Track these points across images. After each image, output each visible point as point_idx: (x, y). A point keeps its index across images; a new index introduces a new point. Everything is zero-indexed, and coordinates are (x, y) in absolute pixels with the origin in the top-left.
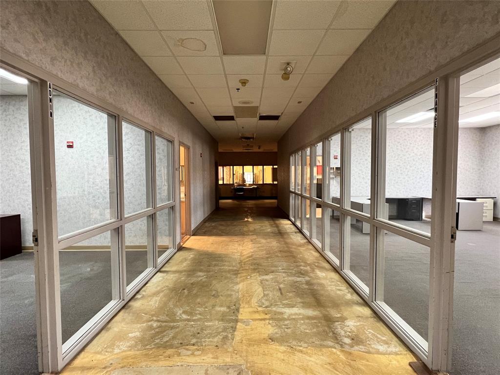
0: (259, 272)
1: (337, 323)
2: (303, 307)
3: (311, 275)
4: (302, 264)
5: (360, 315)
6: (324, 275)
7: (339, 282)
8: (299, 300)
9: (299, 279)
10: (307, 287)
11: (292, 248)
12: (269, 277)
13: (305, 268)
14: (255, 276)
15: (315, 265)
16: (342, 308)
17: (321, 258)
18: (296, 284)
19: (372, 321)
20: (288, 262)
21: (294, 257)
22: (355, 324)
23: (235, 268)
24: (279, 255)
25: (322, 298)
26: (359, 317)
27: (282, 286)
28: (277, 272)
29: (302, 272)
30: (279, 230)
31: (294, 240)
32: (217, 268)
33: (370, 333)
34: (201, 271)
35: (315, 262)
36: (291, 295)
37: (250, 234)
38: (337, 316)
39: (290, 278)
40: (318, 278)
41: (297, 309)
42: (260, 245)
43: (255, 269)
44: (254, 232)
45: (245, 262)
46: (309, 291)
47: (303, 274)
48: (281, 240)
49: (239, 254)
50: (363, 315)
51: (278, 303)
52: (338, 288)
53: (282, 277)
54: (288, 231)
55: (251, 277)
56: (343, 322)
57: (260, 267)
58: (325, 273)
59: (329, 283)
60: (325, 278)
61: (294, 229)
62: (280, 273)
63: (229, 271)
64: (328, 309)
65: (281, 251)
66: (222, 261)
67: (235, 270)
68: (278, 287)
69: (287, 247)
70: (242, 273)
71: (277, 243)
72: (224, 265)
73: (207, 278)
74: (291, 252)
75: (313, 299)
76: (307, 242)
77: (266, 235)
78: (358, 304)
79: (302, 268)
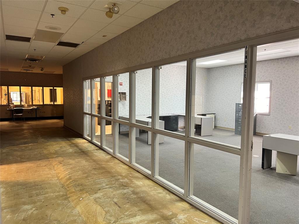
0: (86, 192)
1: (173, 220)
2: (143, 214)
3: (133, 185)
4: (120, 177)
5: (184, 209)
6: (142, 183)
7: (156, 186)
8: (136, 209)
9: (125, 191)
10: (136, 196)
11: (102, 165)
12: (99, 195)
13: (124, 180)
14: (86, 196)
15: (129, 176)
16: (170, 206)
17: (131, 170)
18: (125, 196)
19: (192, 211)
20: (107, 178)
21: (109, 172)
22: (184, 216)
23: (61, 193)
24: (96, 173)
25: (151, 202)
26: (183, 210)
27: (115, 200)
28: (104, 189)
29: (123, 184)
30: (80, 149)
31: (100, 157)
32: (41, 197)
33: (196, 220)
34: (24, 204)
35: (128, 174)
36: (127, 206)
37: (55, 156)
38: (170, 214)
39: (118, 192)
40: (139, 187)
41: (139, 216)
42: (71, 166)
43: (81, 190)
44: (57, 154)
45: (67, 185)
46: (139, 199)
47: (126, 186)
48: (88, 158)
49: (57, 179)
50: (185, 209)
51: (122, 216)
52: (157, 192)
53: (110, 192)
54: (89, 149)
55: (83, 198)
56: (176, 217)
57: (85, 187)
58: (142, 182)
59: (149, 189)
60: (144, 186)
61: (93, 147)
62: (107, 189)
63: (57, 197)
64: (161, 211)
65: (95, 169)
66: (42, 188)
67: (63, 196)
68: (113, 202)
69: (98, 164)
70: (71, 196)
71: (86, 161)
72: (47, 193)
73: (37, 210)
74: (104, 168)
75: (146, 205)
76: (111, 157)
77: (70, 156)
78: (177, 201)
79: (122, 180)
